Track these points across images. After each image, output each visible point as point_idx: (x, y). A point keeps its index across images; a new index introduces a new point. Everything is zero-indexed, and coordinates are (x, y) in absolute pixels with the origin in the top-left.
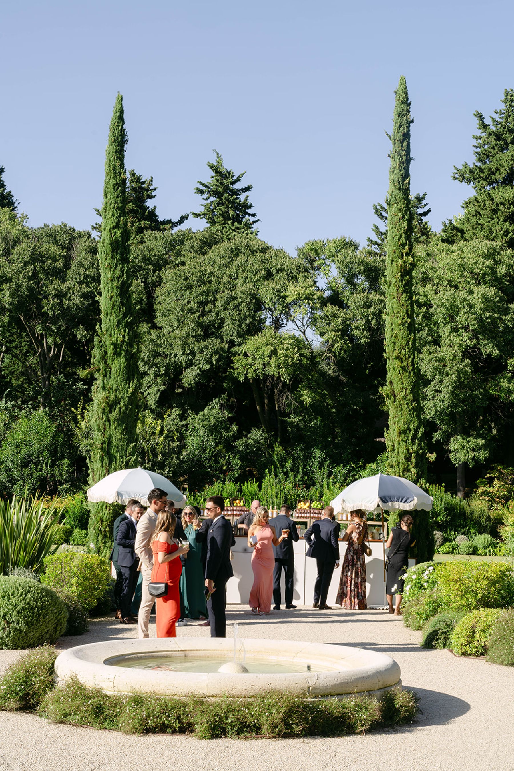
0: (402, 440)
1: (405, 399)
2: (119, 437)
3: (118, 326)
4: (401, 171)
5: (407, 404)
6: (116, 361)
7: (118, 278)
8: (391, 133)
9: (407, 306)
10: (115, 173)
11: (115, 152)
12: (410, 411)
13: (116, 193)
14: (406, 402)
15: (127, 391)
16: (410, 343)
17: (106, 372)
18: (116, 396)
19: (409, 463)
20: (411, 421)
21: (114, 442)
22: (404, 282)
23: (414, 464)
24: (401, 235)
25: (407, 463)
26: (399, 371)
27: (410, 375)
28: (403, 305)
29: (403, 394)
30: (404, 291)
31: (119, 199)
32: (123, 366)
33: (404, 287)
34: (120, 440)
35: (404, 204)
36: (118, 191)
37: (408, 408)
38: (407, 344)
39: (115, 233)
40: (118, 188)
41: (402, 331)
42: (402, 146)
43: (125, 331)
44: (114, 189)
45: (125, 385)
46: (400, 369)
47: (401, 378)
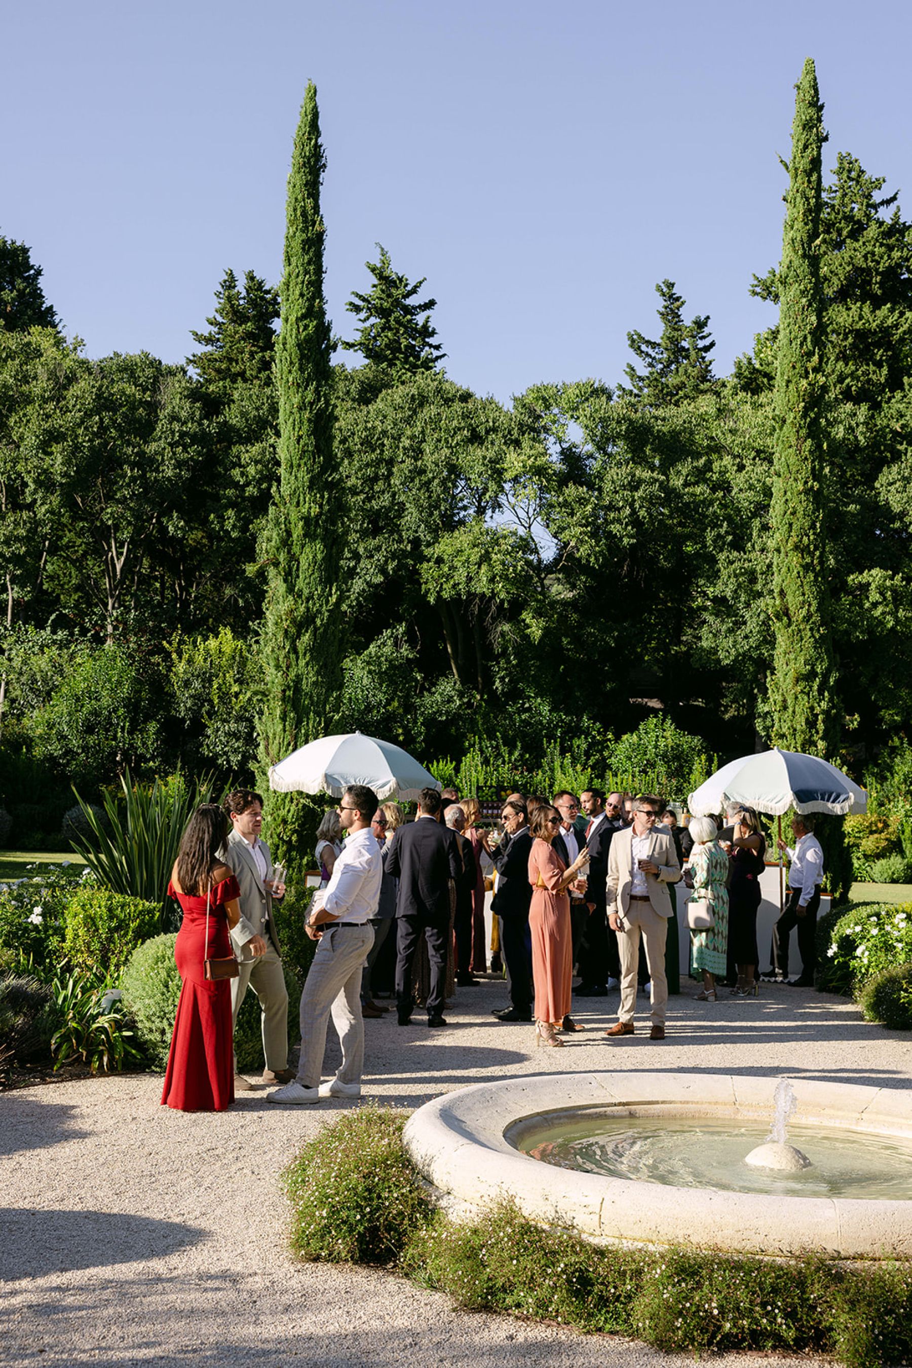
0: (802, 692)
1: (808, 621)
2: (314, 679)
3: (310, 488)
4: (806, 224)
5: (811, 629)
6: (307, 549)
7: (311, 404)
8: (788, 160)
9: (813, 461)
10: (305, 221)
11: (305, 185)
12: (816, 641)
13: (306, 257)
14: (808, 627)
15: (327, 602)
16: (818, 525)
17: (290, 568)
18: (308, 608)
19: (814, 731)
20: (817, 659)
21: (305, 686)
22: (808, 419)
23: (821, 732)
24: (805, 338)
25: (810, 732)
26: (798, 573)
27: (816, 580)
28: (806, 459)
29: (804, 612)
30: (809, 436)
31: (312, 268)
32: (319, 556)
33: (809, 427)
34: (315, 684)
35: (811, 283)
36: (311, 254)
37: (813, 636)
38: (813, 526)
39: (306, 327)
40: (310, 248)
41: (804, 504)
42: (809, 182)
43: (322, 497)
44: (303, 249)
45: (323, 590)
46: (800, 569)
47: (802, 586)
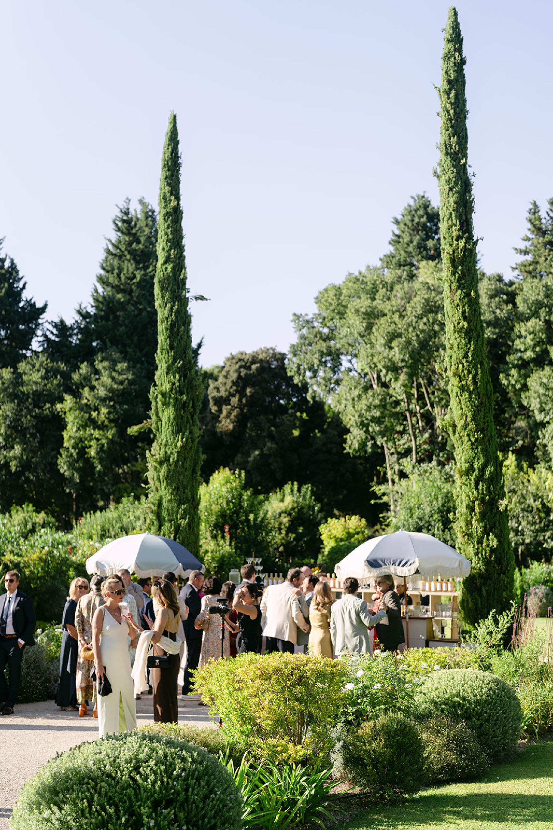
0: (464, 484)
1: (465, 429)
2: (169, 498)
3: (167, 373)
4: (447, 130)
5: (468, 435)
6: (166, 413)
7: (167, 318)
8: (438, 85)
9: (464, 306)
10: (166, 202)
11: (166, 179)
12: (472, 444)
13: (167, 224)
14: (466, 433)
15: (176, 446)
16: (470, 354)
17: (158, 427)
18: (166, 452)
19: (473, 514)
20: (474, 458)
21: (165, 504)
22: (457, 275)
23: (478, 514)
24: (451, 214)
25: (471, 514)
26: (457, 393)
27: (470, 397)
28: (458, 305)
29: (462, 422)
30: (459, 287)
31: (170, 230)
32: (172, 417)
33: (458, 281)
34: (170, 501)
35: (453, 172)
36: (169, 222)
37: (470, 440)
38: (466, 356)
39: (166, 268)
40: (168, 218)
41: (458, 340)
42: (449, 98)
43: (174, 377)
44: (164, 219)
45: (174, 439)
46: (458, 389)
47: (460, 402)
